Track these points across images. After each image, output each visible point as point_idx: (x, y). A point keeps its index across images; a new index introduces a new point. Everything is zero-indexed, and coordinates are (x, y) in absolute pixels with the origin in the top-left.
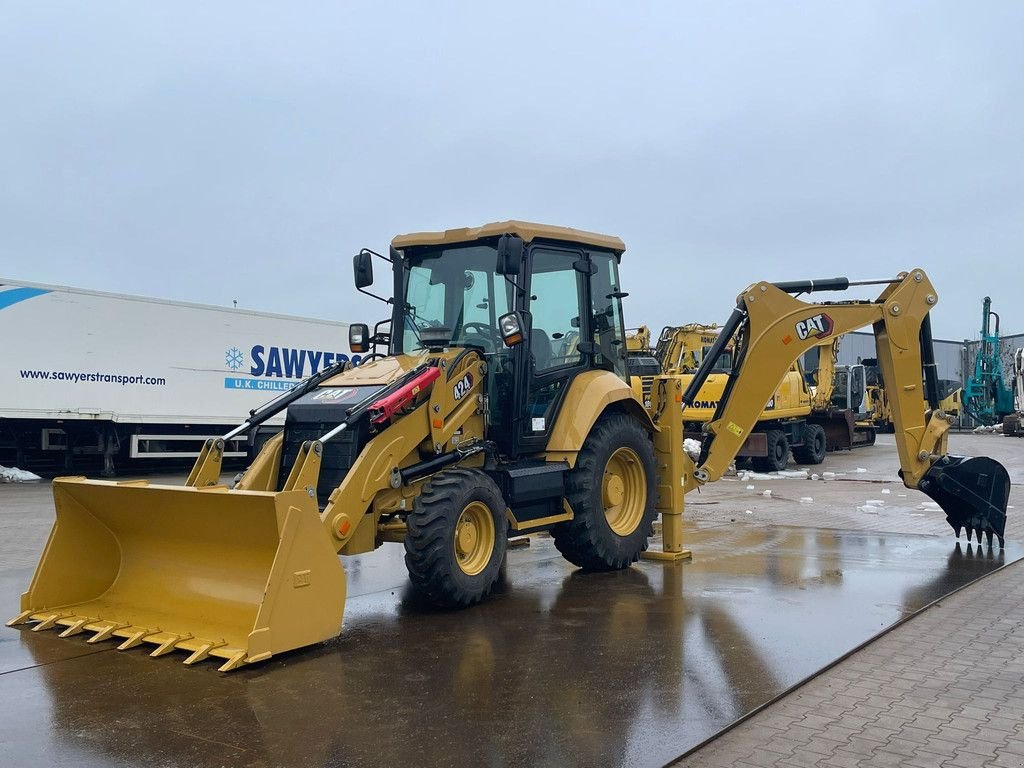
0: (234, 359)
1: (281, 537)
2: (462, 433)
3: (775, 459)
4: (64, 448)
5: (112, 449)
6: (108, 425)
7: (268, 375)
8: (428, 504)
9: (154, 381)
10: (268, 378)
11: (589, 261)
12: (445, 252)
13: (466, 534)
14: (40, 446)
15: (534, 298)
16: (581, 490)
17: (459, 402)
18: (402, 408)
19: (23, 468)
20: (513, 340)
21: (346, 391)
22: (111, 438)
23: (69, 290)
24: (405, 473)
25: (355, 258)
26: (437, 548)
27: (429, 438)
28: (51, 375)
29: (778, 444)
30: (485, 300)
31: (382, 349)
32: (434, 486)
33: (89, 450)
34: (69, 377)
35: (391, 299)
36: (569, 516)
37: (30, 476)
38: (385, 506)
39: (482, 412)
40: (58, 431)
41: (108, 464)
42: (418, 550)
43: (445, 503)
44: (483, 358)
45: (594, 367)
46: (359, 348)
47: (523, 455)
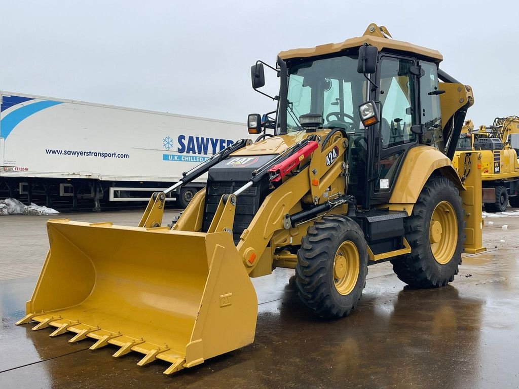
0: (168, 143)
1: (210, 268)
2: (330, 190)
3: (500, 204)
4: (72, 195)
5: (99, 196)
6: (96, 182)
7: (187, 153)
8: (313, 242)
9: (122, 156)
10: (188, 154)
11: (420, 67)
12: (315, 62)
13: (340, 264)
14: (59, 193)
15: (382, 93)
16: (416, 232)
17: (329, 167)
18: (291, 172)
19: (49, 206)
20: (370, 122)
21: (250, 159)
22: (98, 189)
23: (73, 102)
24: (293, 218)
25: (252, 68)
26: (321, 275)
27: (309, 193)
28: (63, 152)
29: (502, 195)
30: (337, 99)
31: (270, 131)
32: (317, 229)
33: (86, 196)
34: (74, 153)
35: (276, 96)
36: (408, 250)
37: (53, 211)
38: (279, 242)
39: (344, 175)
40: (69, 185)
41: (97, 204)
42: (306, 276)
43: (326, 242)
44: (345, 135)
45: (421, 143)
46: (255, 131)
47: (372, 206)
